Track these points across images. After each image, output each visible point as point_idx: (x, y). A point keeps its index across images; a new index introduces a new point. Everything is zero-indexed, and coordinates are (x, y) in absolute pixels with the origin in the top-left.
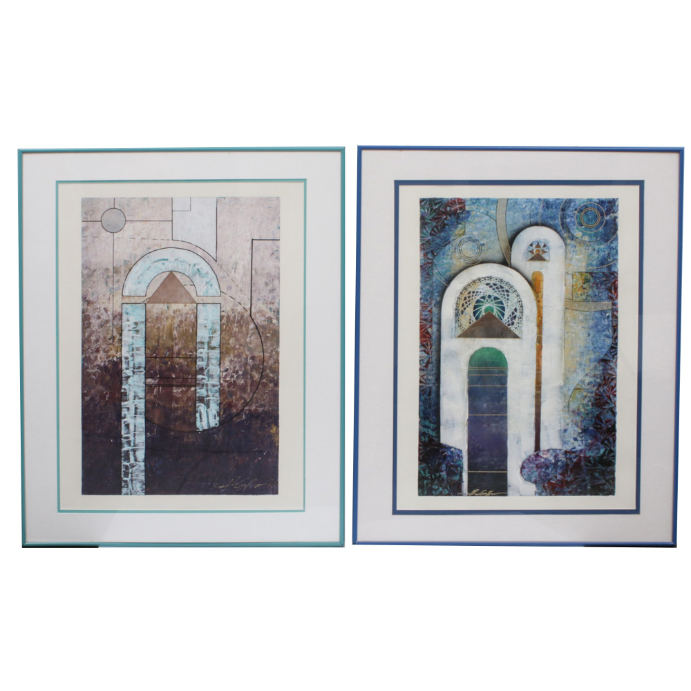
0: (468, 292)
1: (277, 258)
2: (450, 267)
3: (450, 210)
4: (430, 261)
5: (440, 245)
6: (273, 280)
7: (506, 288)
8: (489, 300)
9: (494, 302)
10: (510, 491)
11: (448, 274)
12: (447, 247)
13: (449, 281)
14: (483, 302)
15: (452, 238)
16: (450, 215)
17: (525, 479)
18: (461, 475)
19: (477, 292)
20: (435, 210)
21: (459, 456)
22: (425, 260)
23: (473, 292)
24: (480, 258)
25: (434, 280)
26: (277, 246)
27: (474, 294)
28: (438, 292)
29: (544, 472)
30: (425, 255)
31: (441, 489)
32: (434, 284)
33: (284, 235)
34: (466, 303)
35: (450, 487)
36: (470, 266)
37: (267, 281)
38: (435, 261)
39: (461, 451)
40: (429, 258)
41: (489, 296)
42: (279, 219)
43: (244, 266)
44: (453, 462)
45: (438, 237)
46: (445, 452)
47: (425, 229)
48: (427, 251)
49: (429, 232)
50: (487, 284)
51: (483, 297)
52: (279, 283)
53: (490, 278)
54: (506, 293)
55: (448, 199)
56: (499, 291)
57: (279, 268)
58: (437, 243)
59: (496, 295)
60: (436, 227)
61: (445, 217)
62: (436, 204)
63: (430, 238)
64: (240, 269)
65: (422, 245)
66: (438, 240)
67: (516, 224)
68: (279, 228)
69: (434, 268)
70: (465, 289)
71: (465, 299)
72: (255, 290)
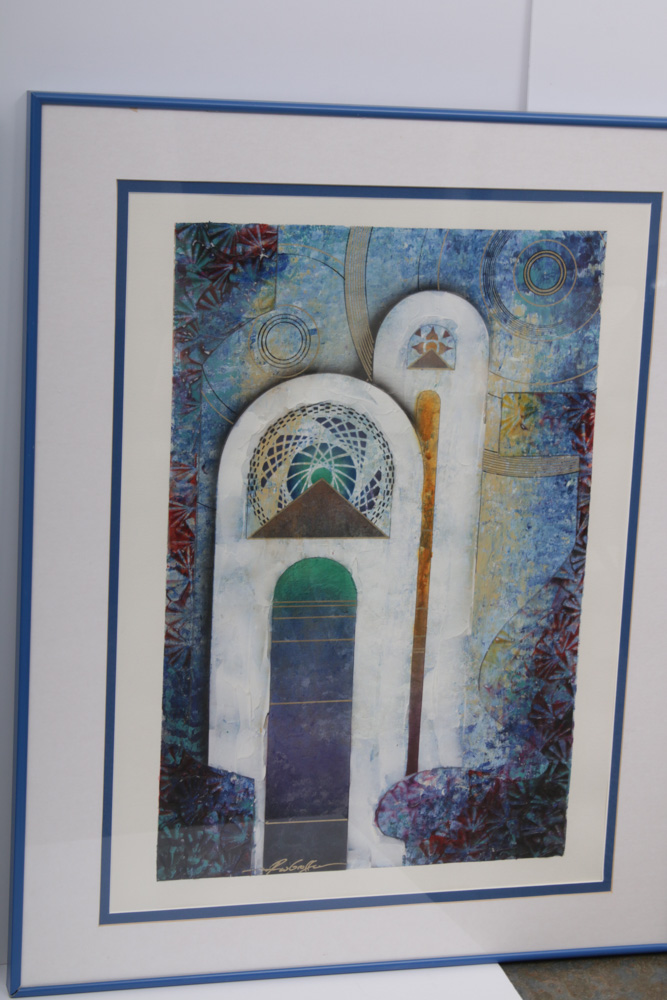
0: (277, 436)
2: (239, 381)
3: (244, 252)
4: (196, 368)
5: (218, 331)
7: (361, 427)
8: (323, 455)
9: (332, 459)
10: (351, 860)
11: (235, 398)
12: (235, 336)
13: (236, 413)
14: (309, 460)
15: (245, 315)
16: (243, 264)
17: (384, 833)
18: (250, 833)
19: (297, 437)
20: (210, 250)
21: (246, 791)
22: (184, 366)
23: (289, 438)
24: (306, 362)
25: (204, 411)
27: (291, 442)
28: (211, 438)
29: (424, 817)
30: (185, 354)
31: (206, 863)
32: (204, 420)
34: (273, 461)
35: (226, 858)
36: (285, 380)
38: (206, 368)
39: (251, 781)
40: (192, 362)
41: (324, 447)
44: (234, 804)
45: (214, 314)
46: (218, 784)
47: (186, 294)
48: (190, 344)
49: (195, 301)
50: (320, 420)
51: (310, 449)
53: (327, 406)
54: (359, 440)
55: (239, 227)
56: (345, 435)
58: (211, 328)
59: (337, 443)
60: (212, 290)
61: (231, 268)
62: (211, 239)
63: (196, 314)
65: (178, 331)
66: (214, 321)
67: (387, 285)
69: (205, 383)
70: (271, 430)
71: (271, 452)
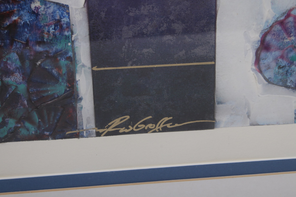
10: (221, 116)
17: (269, 81)
18: (72, 81)
21: (58, 23)
31: (12, 123)
35: (41, 116)
39: (64, 8)
44: (41, 42)
46: (11, 13)
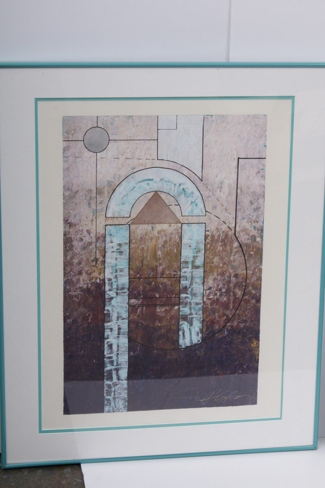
1: (263, 176)
6: (258, 199)
26: (263, 165)
33: (269, 154)
37: (252, 200)
42: (266, 136)
43: (229, 185)
52: (264, 202)
57: (264, 187)
64: (226, 189)
68: (265, 146)
72: (240, 209)
